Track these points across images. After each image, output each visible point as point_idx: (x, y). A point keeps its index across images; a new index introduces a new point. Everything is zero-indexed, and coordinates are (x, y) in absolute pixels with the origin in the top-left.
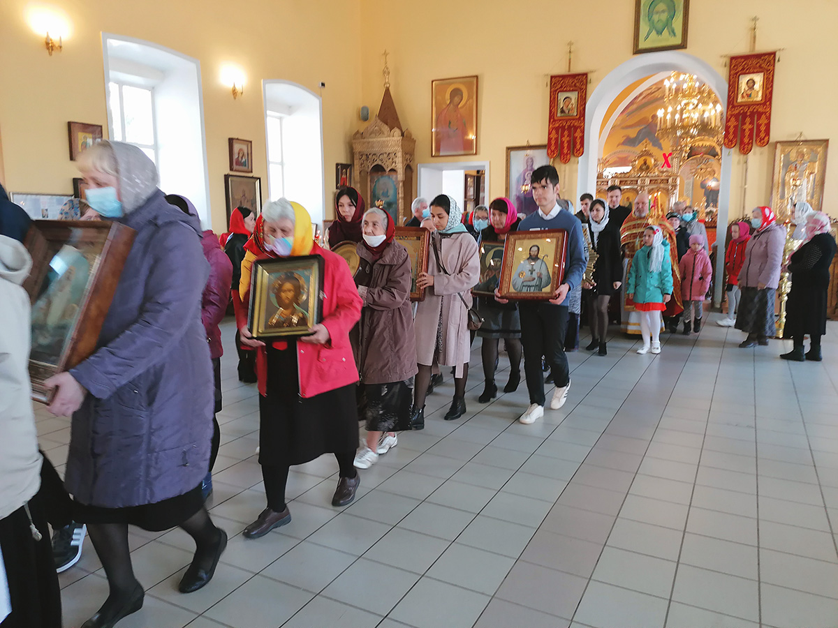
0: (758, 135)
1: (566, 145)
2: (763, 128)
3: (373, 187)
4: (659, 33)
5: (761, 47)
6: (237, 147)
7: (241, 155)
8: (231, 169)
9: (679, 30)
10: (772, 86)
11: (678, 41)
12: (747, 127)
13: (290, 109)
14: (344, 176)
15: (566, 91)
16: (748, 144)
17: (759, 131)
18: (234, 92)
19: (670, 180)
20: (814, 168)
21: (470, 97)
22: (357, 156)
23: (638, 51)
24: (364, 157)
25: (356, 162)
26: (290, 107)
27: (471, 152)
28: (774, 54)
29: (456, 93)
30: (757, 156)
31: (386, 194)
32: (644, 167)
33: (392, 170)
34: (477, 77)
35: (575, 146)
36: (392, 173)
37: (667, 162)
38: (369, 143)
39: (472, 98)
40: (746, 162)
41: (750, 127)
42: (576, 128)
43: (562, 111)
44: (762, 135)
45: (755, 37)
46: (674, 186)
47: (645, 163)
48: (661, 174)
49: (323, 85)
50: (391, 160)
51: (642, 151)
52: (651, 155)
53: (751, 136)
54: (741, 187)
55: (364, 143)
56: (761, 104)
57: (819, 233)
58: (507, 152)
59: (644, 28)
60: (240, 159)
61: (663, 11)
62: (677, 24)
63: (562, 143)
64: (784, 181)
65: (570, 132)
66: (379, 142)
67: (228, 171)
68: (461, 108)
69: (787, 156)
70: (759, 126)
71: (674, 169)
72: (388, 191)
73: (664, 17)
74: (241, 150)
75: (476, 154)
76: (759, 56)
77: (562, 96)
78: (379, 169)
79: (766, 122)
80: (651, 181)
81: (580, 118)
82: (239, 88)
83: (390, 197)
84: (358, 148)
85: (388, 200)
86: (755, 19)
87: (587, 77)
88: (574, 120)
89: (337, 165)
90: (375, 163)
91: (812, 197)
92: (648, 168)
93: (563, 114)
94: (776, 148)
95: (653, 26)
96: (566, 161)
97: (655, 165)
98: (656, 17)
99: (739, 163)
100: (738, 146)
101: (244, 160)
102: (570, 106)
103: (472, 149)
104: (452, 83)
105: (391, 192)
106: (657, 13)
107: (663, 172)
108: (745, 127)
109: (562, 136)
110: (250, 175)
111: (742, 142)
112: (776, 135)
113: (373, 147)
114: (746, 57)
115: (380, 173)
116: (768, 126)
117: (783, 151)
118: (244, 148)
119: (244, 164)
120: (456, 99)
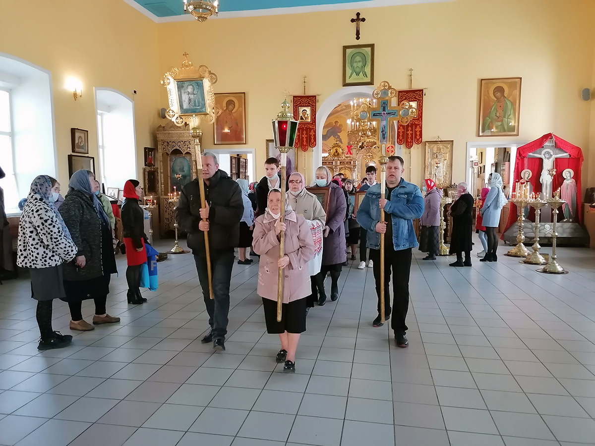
0: (415, 137)
1: (305, 140)
2: (418, 134)
3: (172, 164)
4: (358, 74)
5: (415, 86)
6: (77, 135)
7: (80, 141)
8: (73, 151)
9: (369, 74)
10: (422, 110)
11: (368, 80)
12: (410, 132)
13: (109, 108)
14: (150, 157)
15: (303, 106)
16: (411, 142)
17: (416, 135)
18: (75, 95)
19: (352, 162)
20: (446, 157)
21: (240, 106)
22: (160, 143)
23: (345, 85)
24: (166, 144)
25: (159, 147)
26: (109, 106)
27: (242, 142)
28: (422, 90)
29: (230, 103)
30: (416, 149)
31: (182, 170)
32: (336, 154)
33: (188, 153)
34: (244, 93)
35: (310, 141)
36: (187, 155)
37: (349, 151)
38: (169, 133)
39: (242, 107)
40: (410, 153)
41: (411, 132)
42: (311, 129)
43: (302, 119)
44: (418, 137)
45: (411, 80)
46: (355, 166)
47: (337, 152)
48: (346, 159)
49: (135, 92)
50: (186, 146)
51: (334, 144)
52: (339, 146)
53: (412, 138)
54: (408, 168)
55: (165, 134)
56: (416, 119)
57: (463, 193)
58: (267, 143)
59: (349, 71)
60: (79, 144)
61: (359, 61)
62: (368, 70)
63: (303, 138)
64: (431, 163)
65: (307, 132)
66: (177, 133)
67: (70, 153)
68: (234, 113)
69: (432, 150)
70: (416, 132)
71: (354, 156)
72: (183, 168)
73: (360, 64)
74: (80, 137)
75: (245, 144)
76: (414, 91)
77: (301, 109)
78: (177, 152)
79: (420, 130)
80: (340, 162)
81: (313, 123)
82: (79, 92)
83: (185, 172)
84: (161, 137)
85: (183, 173)
86: (411, 70)
87: (315, 98)
88: (309, 124)
89: (145, 148)
90: (175, 148)
91: (446, 174)
92: (338, 154)
93: (302, 121)
94: (426, 145)
95: (354, 70)
96: (305, 150)
97: (343, 153)
98: (355, 65)
99: (406, 153)
100: (405, 143)
101: (82, 144)
102: (306, 116)
103: (243, 140)
104: (227, 96)
105: (186, 169)
106: (356, 62)
107: (347, 157)
108: (408, 132)
109: (303, 134)
110: (86, 155)
111: (407, 141)
112: (425, 138)
113: (173, 137)
114: (407, 92)
115: (178, 155)
116: (421, 132)
117: (429, 147)
118: (82, 135)
119: (82, 147)
120: (231, 107)
